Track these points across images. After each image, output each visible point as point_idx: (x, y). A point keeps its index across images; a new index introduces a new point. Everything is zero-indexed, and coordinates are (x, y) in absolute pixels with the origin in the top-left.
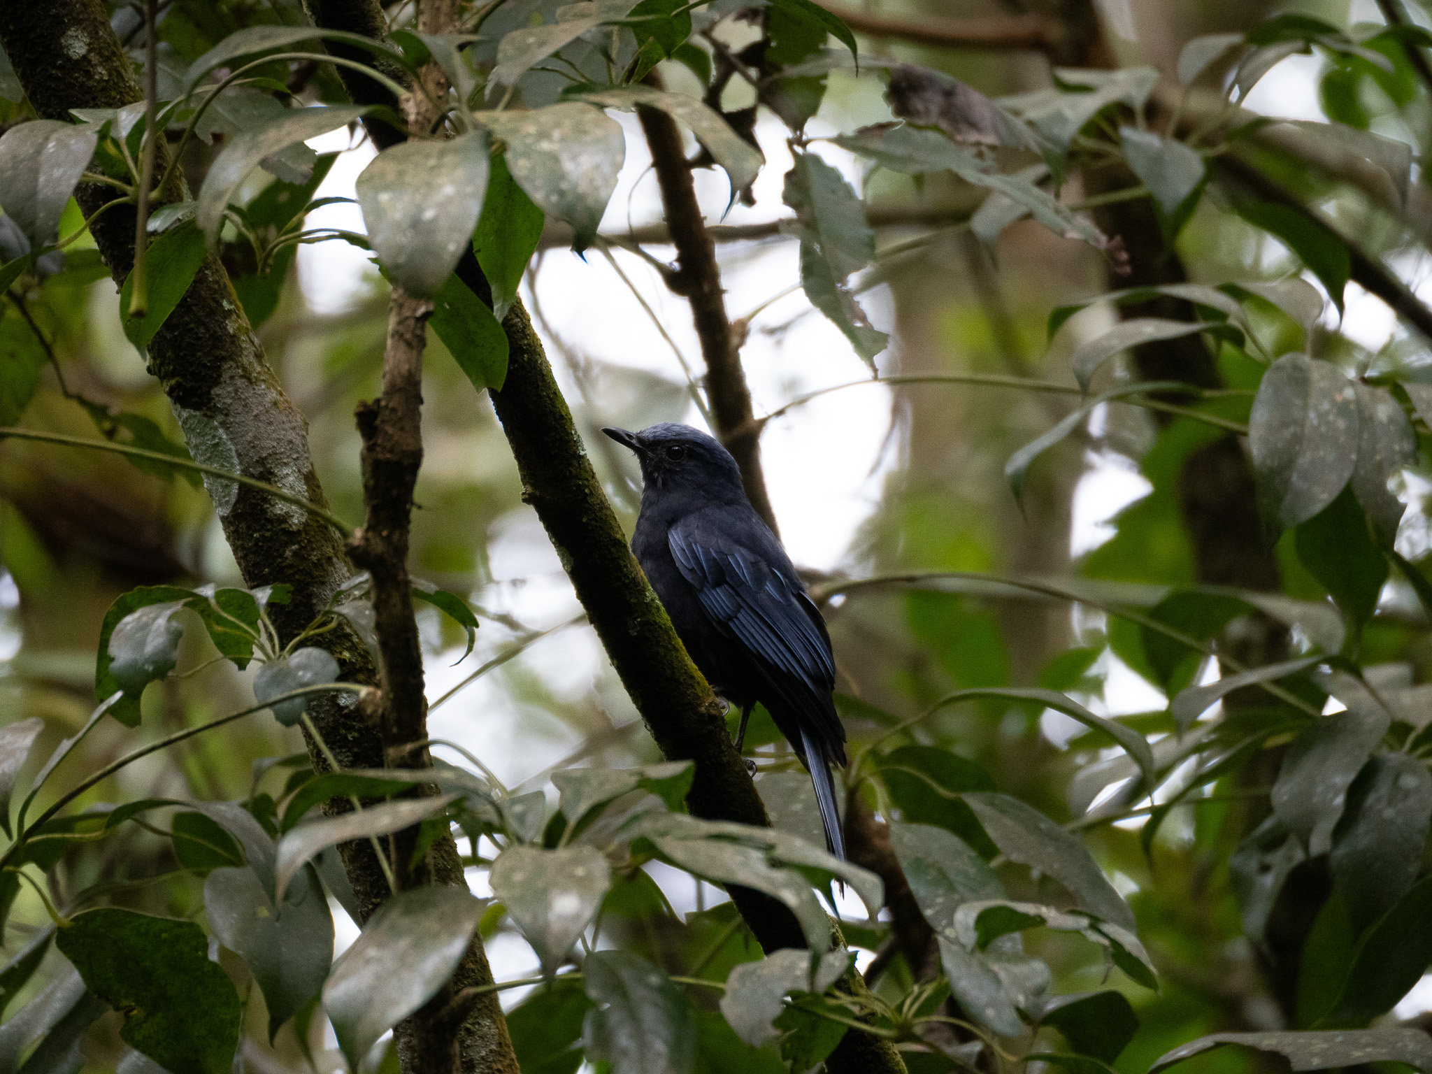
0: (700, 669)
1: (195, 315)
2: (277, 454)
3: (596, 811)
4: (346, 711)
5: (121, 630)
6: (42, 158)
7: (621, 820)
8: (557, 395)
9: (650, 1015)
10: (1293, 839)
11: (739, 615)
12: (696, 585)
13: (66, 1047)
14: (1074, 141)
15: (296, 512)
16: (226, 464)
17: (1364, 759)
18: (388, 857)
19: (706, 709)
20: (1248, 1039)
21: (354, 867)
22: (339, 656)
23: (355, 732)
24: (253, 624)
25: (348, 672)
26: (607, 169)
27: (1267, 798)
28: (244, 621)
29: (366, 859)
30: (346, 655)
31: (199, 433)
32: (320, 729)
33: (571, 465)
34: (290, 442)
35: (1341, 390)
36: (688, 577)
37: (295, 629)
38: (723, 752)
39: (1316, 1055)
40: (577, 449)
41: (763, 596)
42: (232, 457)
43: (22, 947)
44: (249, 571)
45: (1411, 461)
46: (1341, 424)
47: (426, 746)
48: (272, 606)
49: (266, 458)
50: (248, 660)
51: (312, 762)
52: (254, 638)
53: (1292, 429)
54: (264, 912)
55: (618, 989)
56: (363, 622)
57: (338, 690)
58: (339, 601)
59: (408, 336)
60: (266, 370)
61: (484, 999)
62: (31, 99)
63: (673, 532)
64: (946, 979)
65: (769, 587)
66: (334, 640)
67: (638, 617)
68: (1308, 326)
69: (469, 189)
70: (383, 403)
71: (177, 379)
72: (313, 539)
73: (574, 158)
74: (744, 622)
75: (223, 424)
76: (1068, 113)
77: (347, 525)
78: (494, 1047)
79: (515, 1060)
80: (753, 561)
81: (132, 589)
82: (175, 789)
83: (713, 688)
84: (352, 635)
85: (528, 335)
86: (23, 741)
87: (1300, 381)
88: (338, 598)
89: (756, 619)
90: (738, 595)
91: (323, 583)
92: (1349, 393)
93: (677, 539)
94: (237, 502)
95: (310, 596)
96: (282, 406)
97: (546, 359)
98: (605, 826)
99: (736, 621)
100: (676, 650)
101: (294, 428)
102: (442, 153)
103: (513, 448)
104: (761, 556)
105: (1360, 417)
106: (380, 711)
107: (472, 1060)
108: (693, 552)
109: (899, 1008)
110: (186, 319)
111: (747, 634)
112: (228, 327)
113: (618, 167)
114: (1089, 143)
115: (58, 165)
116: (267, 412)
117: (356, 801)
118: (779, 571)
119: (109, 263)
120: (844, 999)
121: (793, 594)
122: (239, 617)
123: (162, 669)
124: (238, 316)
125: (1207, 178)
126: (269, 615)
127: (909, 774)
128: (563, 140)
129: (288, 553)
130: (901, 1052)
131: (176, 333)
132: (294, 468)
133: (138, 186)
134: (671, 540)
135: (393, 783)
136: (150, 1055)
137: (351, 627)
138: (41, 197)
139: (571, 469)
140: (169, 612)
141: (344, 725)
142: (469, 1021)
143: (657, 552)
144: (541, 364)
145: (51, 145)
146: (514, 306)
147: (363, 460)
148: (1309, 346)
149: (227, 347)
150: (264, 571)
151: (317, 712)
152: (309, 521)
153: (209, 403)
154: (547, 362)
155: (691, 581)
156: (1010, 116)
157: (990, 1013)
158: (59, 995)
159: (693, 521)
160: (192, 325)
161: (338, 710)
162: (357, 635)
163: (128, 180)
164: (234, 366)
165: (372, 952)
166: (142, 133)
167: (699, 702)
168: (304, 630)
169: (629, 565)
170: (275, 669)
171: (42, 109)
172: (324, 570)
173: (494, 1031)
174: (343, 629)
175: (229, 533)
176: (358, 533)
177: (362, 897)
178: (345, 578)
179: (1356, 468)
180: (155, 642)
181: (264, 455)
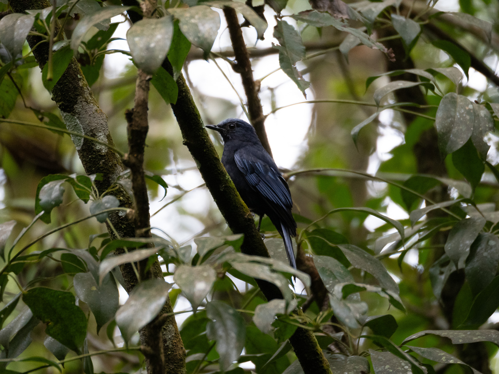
0: (245, 203)
1: (68, 80)
2: (97, 128)
3: (210, 252)
4: (121, 218)
5: (43, 190)
6: (16, 26)
7: (219, 256)
8: (195, 107)
9: (230, 323)
10: (452, 263)
11: (260, 184)
12: (244, 173)
13: (25, 335)
14: (376, 19)
15: (104, 148)
16: (79, 132)
17: (477, 235)
18: (137, 268)
19: (247, 216)
20: (437, 332)
21: (124, 272)
22: (119, 198)
23: (125, 225)
24: (89, 187)
25: (122, 204)
26: (214, 29)
27: (443, 248)
28: (87, 186)
29: (129, 269)
30: (121, 198)
31: (70, 121)
32: (113, 224)
33: (200, 132)
34: (102, 124)
35: (468, 105)
36: (241, 170)
37: (104, 189)
38: (253, 231)
39: (460, 339)
40: (202, 126)
41: (268, 177)
42: (81, 129)
43: (10, 301)
44: (87, 169)
45: (492, 130)
46: (468, 117)
47: (149, 230)
48: (95, 181)
49: (93, 130)
50: (88, 200)
51: (110, 236)
52: (90, 192)
53: (451, 119)
54: (94, 288)
55: (218, 315)
56: (128, 186)
57: (119, 210)
58: (119, 180)
59: (143, 86)
60: (93, 99)
61: (170, 318)
62: (11, 5)
63: (236, 155)
64: (332, 309)
65: (270, 174)
66: (117, 193)
67: (223, 184)
68: (457, 83)
69: (166, 36)
70: (135, 110)
71: (62, 102)
72: (109, 158)
73: (203, 25)
74: (261, 186)
75: (78, 118)
76: (374, 9)
77: (122, 153)
78: (173, 335)
79: (181, 339)
80: (264, 165)
81: (47, 175)
82: (61, 245)
83: (249, 209)
84: (123, 191)
85: (185, 86)
86: (9, 228)
87: (453, 102)
88: (119, 178)
89: (266, 185)
90: (259, 177)
91: (113, 173)
92: (471, 106)
93: (238, 157)
94: (83, 145)
95: (109, 178)
96: (99, 112)
97: (191, 94)
98: (214, 258)
99: (258, 186)
100: (237, 196)
101: (103, 119)
102: (157, 24)
103: (179, 126)
104: (266, 162)
105: (475, 115)
106: (134, 217)
107: (166, 339)
108: (243, 162)
109: (315, 320)
110: (65, 81)
111: (263, 190)
112: (80, 84)
113: (218, 28)
114: (381, 20)
115: (21, 29)
116: (93, 113)
117: (126, 250)
118: (273, 169)
119: (38, 62)
120: (296, 317)
121: (278, 177)
122: (85, 185)
123: (57, 203)
124: (83, 80)
125: (421, 32)
126: (95, 184)
127: (319, 239)
128: (199, 19)
129: (101, 163)
130: (316, 336)
131: (62, 86)
132: (103, 133)
133: (49, 36)
134: (235, 158)
135: (139, 243)
136: (56, 338)
137: (123, 188)
138: (15, 39)
139: (200, 133)
140: (60, 184)
141: (121, 223)
142: (165, 326)
143: (231, 162)
144: (189, 96)
145: (19, 22)
146: (180, 76)
147: (128, 130)
148: (457, 91)
149: (79, 91)
150: (92, 169)
151: (111, 218)
152: (108, 152)
153: (73, 110)
154: (191, 96)
155: (243, 172)
156: (353, 10)
157: (347, 321)
158: (23, 318)
159: (242, 150)
160: (67, 83)
161: (118, 218)
162: (125, 191)
163: (46, 34)
164: (82, 97)
165: (133, 303)
166: (50, 18)
167: (245, 214)
168: (107, 189)
169: (220, 167)
170: (97, 203)
171: (15, 8)
172: (113, 168)
173: (173, 329)
174: (120, 189)
175: (80, 156)
176: (126, 156)
177: (127, 282)
178: (121, 171)
179: (473, 133)
180: (55, 194)
181: (92, 129)
